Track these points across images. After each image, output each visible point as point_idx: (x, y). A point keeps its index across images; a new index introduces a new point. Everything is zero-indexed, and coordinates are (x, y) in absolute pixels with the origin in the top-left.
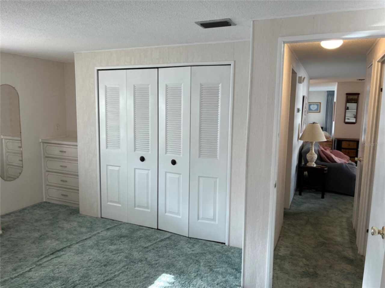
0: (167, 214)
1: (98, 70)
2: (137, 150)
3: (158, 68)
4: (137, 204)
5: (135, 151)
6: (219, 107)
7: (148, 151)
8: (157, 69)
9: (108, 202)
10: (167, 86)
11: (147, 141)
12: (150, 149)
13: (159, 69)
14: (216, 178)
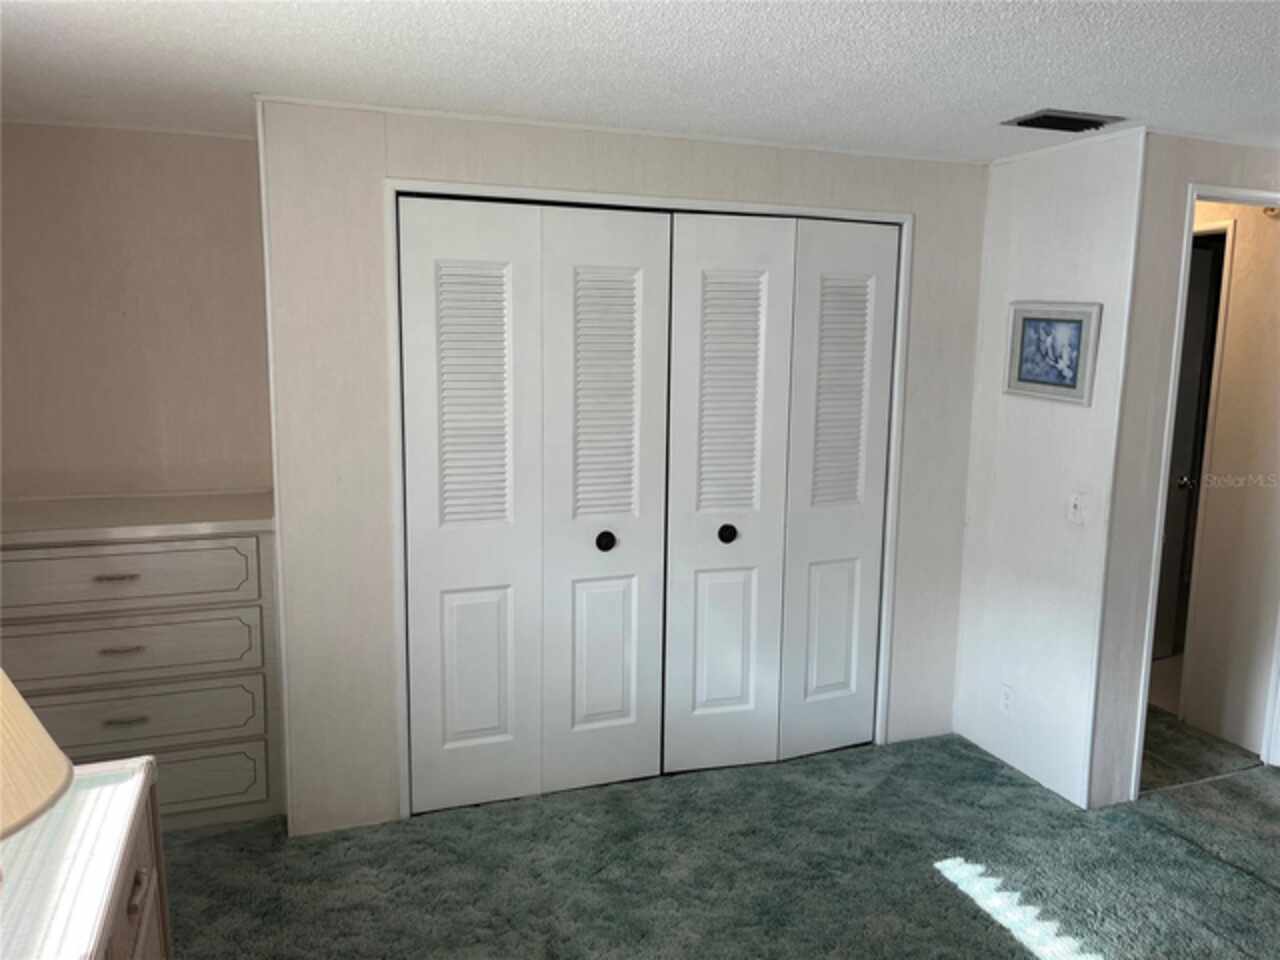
0: (698, 712)
1: (399, 194)
2: (582, 513)
3: (671, 211)
4: (581, 712)
5: (575, 515)
6: (868, 346)
7: (629, 511)
8: (669, 216)
9: (444, 741)
10: (704, 277)
11: (625, 476)
12: (632, 500)
13: (676, 215)
14: (853, 560)
